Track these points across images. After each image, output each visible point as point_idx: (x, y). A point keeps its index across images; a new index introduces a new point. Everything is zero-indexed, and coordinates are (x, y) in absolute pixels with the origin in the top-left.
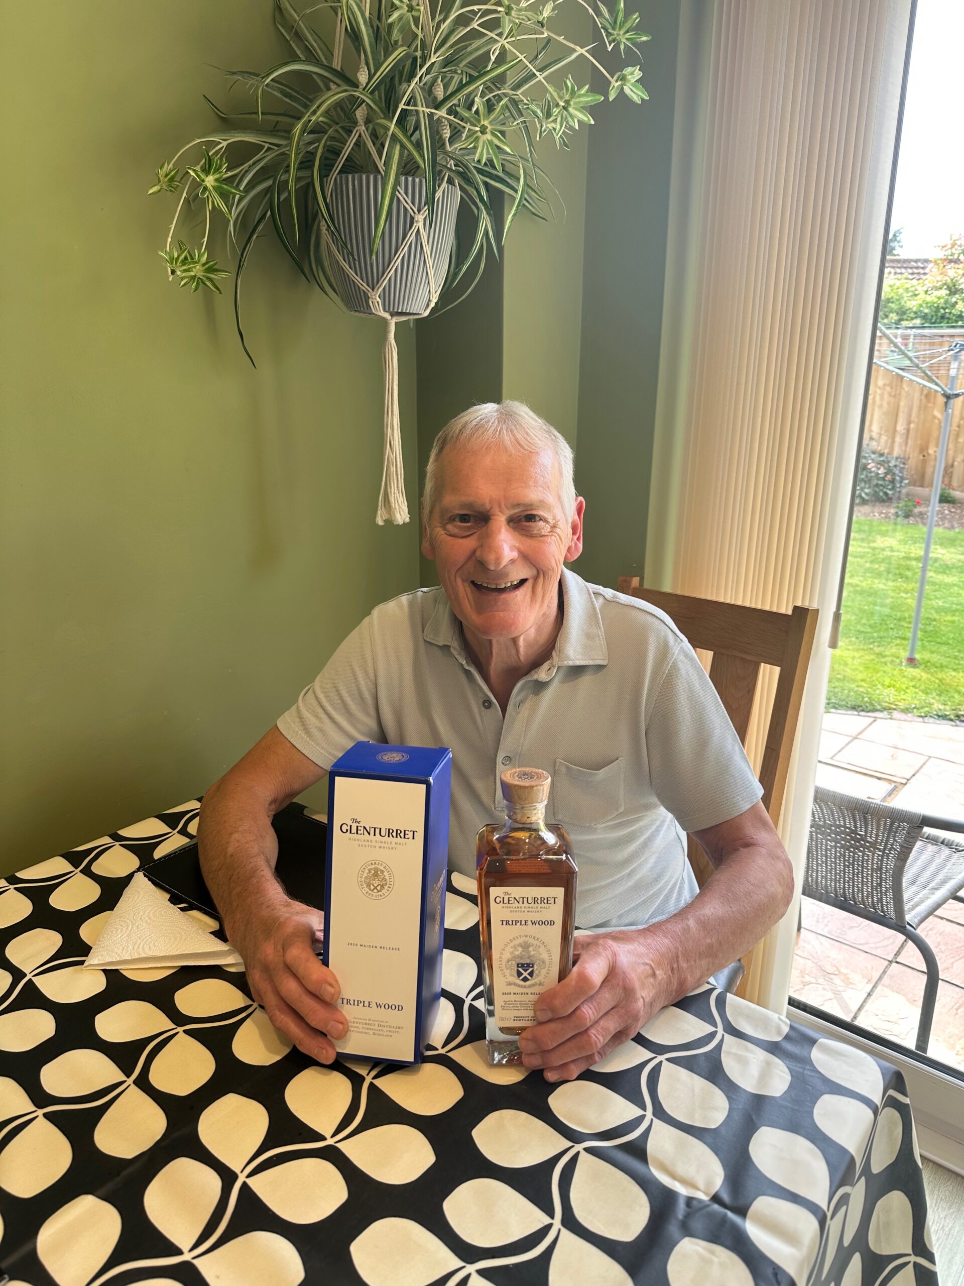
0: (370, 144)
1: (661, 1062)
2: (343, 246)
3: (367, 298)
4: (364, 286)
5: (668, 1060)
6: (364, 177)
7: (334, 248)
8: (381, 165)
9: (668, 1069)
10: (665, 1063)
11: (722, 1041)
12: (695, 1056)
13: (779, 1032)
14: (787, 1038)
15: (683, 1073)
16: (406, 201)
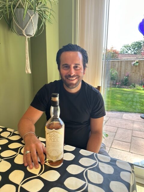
0: (22, 3)
1: (87, 170)
2: (17, 21)
3: (22, 31)
4: (21, 29)
5: (88, 169)
6: (21, 9)
7: (15, 22)
8: (24, 7)
9: (89, 172)
10: (88, 170)
11: (98, 164)
12: (94, 168)
13: (109, 160)
14: (111, 161)
15: (92, 172)
16: (29, 14)
